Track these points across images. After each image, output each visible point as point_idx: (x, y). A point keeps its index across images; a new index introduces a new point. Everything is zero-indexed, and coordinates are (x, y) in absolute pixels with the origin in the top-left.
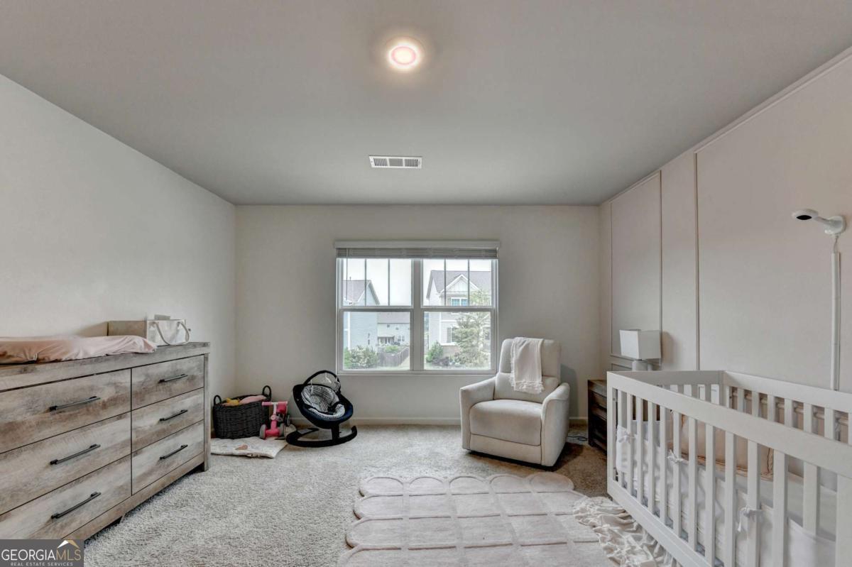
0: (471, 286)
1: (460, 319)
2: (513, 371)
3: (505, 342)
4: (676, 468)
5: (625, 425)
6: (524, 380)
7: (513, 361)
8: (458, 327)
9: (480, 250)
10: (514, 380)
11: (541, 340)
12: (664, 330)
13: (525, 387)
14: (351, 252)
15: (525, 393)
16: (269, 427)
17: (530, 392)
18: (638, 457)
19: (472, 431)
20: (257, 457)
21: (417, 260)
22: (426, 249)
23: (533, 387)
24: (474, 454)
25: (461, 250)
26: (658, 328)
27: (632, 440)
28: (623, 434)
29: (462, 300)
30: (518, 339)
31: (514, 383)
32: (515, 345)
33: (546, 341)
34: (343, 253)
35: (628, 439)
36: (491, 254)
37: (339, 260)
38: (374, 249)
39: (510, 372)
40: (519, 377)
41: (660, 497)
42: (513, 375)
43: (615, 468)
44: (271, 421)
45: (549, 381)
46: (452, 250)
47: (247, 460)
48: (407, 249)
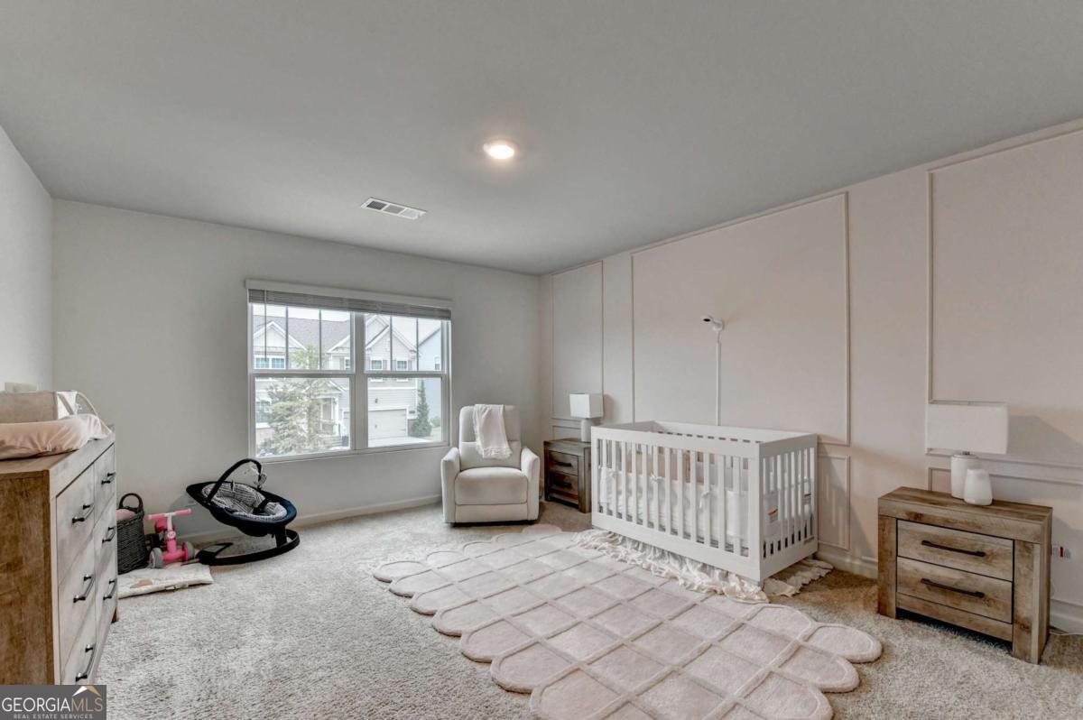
0: (289, 341)
1: (271, 388)
2: (478, 439)
3: (464, 411)
4: (655, 485)
5: (609, 466)
6: (490, 448)
7: (477, 429)
8: (270, 400)
9: (432, 309)
10: (481, 447)
11: (502, 406)
12: (605, 393)
13: (493, 453)
14: (271, 297)
15: (495, 459)
16: (165, 549)
17: (500, 457)
18: (623, 487)
19: (458, 503)
20: (183, 588)
21: (360, 314)
22: (372, 302)
23: (501, 453)
24: (457, 525)
25: (413, 308)
26: (599, 391)
27: (617, 476)
28: (608, 473)
29: (273, 359)
30: (478, 406)
31: (482, 451)
32: (477, 412)
33: (506, 407)
34: (260, 296)
35: (613, 476)
36: (444, 314)
37: (249, 305)
38: (305, 295)
39: (474, 440)
40: (486, 444)
41: (643, 509)
42: (478, 443)
43: (599, 503)
44: (168, 540)
45: (515, 444)
46: (403, 306)
47: (169, 596)
48: (350, 300)
